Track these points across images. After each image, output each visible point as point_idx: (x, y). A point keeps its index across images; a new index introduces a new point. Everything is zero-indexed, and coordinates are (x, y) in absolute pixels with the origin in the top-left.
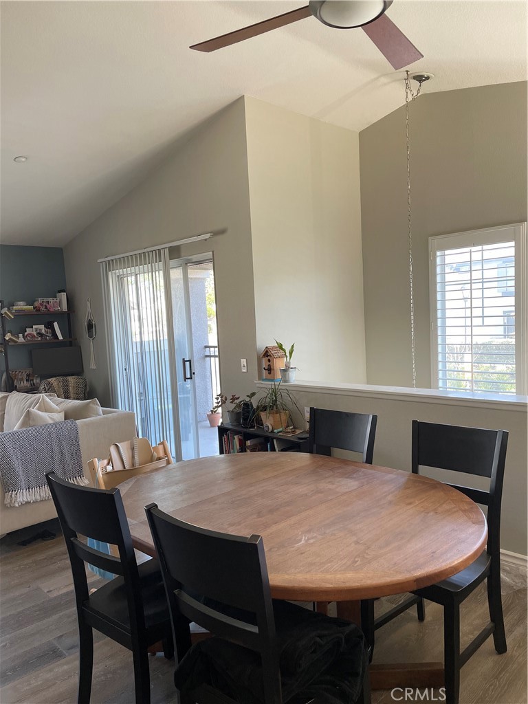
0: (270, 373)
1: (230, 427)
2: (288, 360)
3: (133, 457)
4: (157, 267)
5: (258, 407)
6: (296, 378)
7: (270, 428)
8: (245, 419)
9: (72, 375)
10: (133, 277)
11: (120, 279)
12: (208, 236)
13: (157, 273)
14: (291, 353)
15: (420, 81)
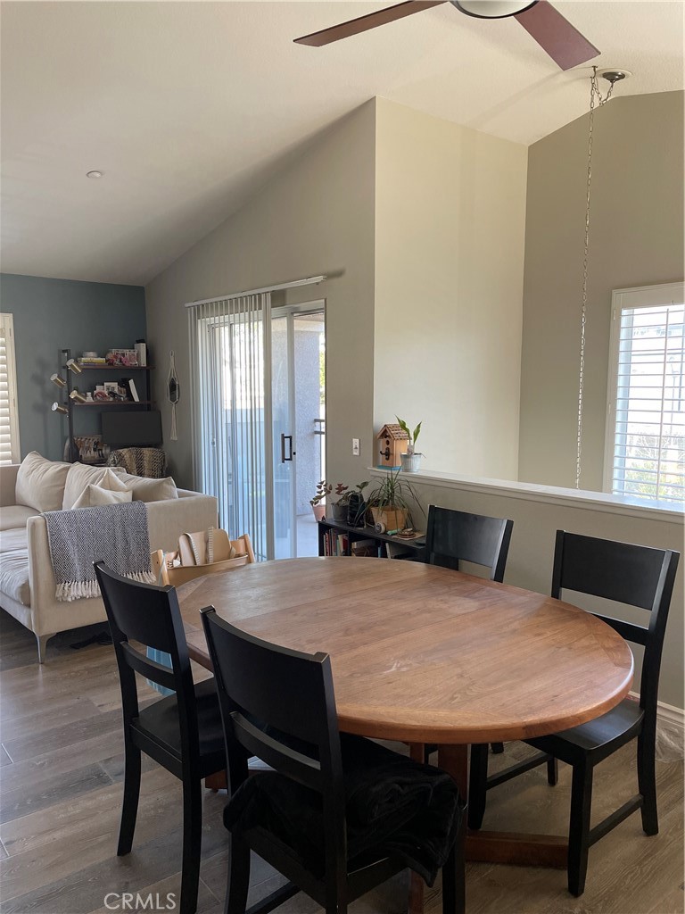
0: (387, 459)
1: (334, 524)
2: (412, 444)
3: (207, 551)
4: (256, 316)
5: (369, 501)
6: (420, 467)
7: (383, 528)
8: (353, 515)
9: (150, 446)
10: (227, 329)
11: (212, 329)
12: (320, 278)
13: (256, 323)
14: (416, 435)
15: (612, 81)
